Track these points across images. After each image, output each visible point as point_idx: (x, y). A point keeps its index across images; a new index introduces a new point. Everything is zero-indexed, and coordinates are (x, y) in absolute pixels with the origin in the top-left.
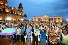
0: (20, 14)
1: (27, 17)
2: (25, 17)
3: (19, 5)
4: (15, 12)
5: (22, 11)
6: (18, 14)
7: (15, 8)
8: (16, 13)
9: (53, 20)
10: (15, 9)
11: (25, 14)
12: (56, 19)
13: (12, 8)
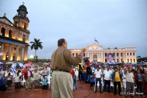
0: (20, 39)
1: (41, 47)
2: (36, 48)
3: (18, 11)
5: (25, 27)
6: (14, 38)
7: (4, 17)
8: (7, 36)
9: (116, 58)
10: (7, 22)
11: (35, 40)
12: (118, 55)
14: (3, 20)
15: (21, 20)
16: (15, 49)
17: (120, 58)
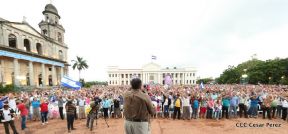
2: (80, 69)
3: (44, 13)
4: (27, 43)
5: (60, 40)
6: (46, 54)
7: (24, 23)
8: (34, 50)
9: (175, 79)
13: (13, 25)
14: (22, 27)
15: (51, 28)
16: (50, 69)
17: (179, 79)
